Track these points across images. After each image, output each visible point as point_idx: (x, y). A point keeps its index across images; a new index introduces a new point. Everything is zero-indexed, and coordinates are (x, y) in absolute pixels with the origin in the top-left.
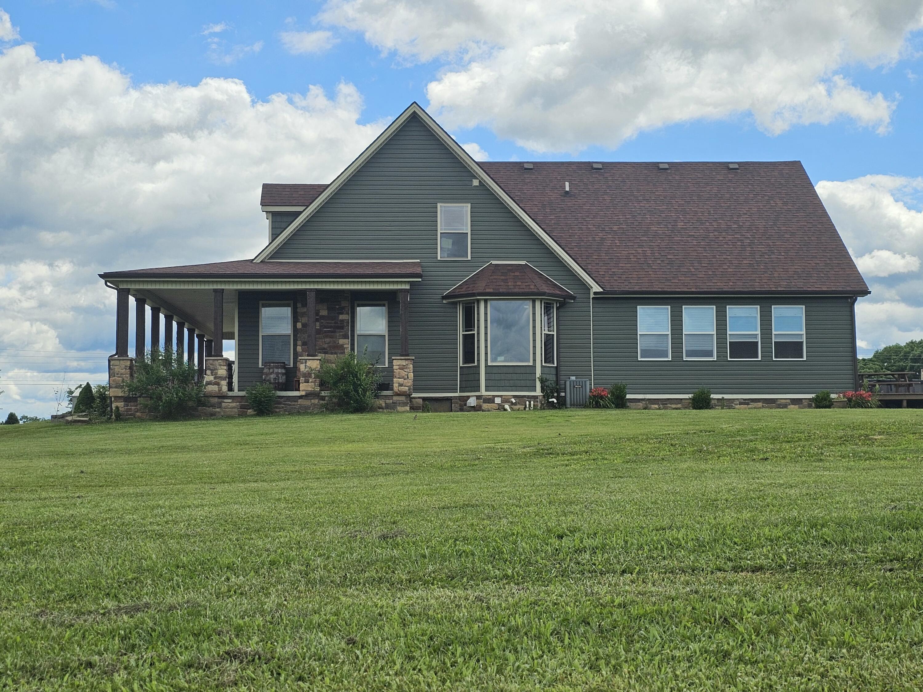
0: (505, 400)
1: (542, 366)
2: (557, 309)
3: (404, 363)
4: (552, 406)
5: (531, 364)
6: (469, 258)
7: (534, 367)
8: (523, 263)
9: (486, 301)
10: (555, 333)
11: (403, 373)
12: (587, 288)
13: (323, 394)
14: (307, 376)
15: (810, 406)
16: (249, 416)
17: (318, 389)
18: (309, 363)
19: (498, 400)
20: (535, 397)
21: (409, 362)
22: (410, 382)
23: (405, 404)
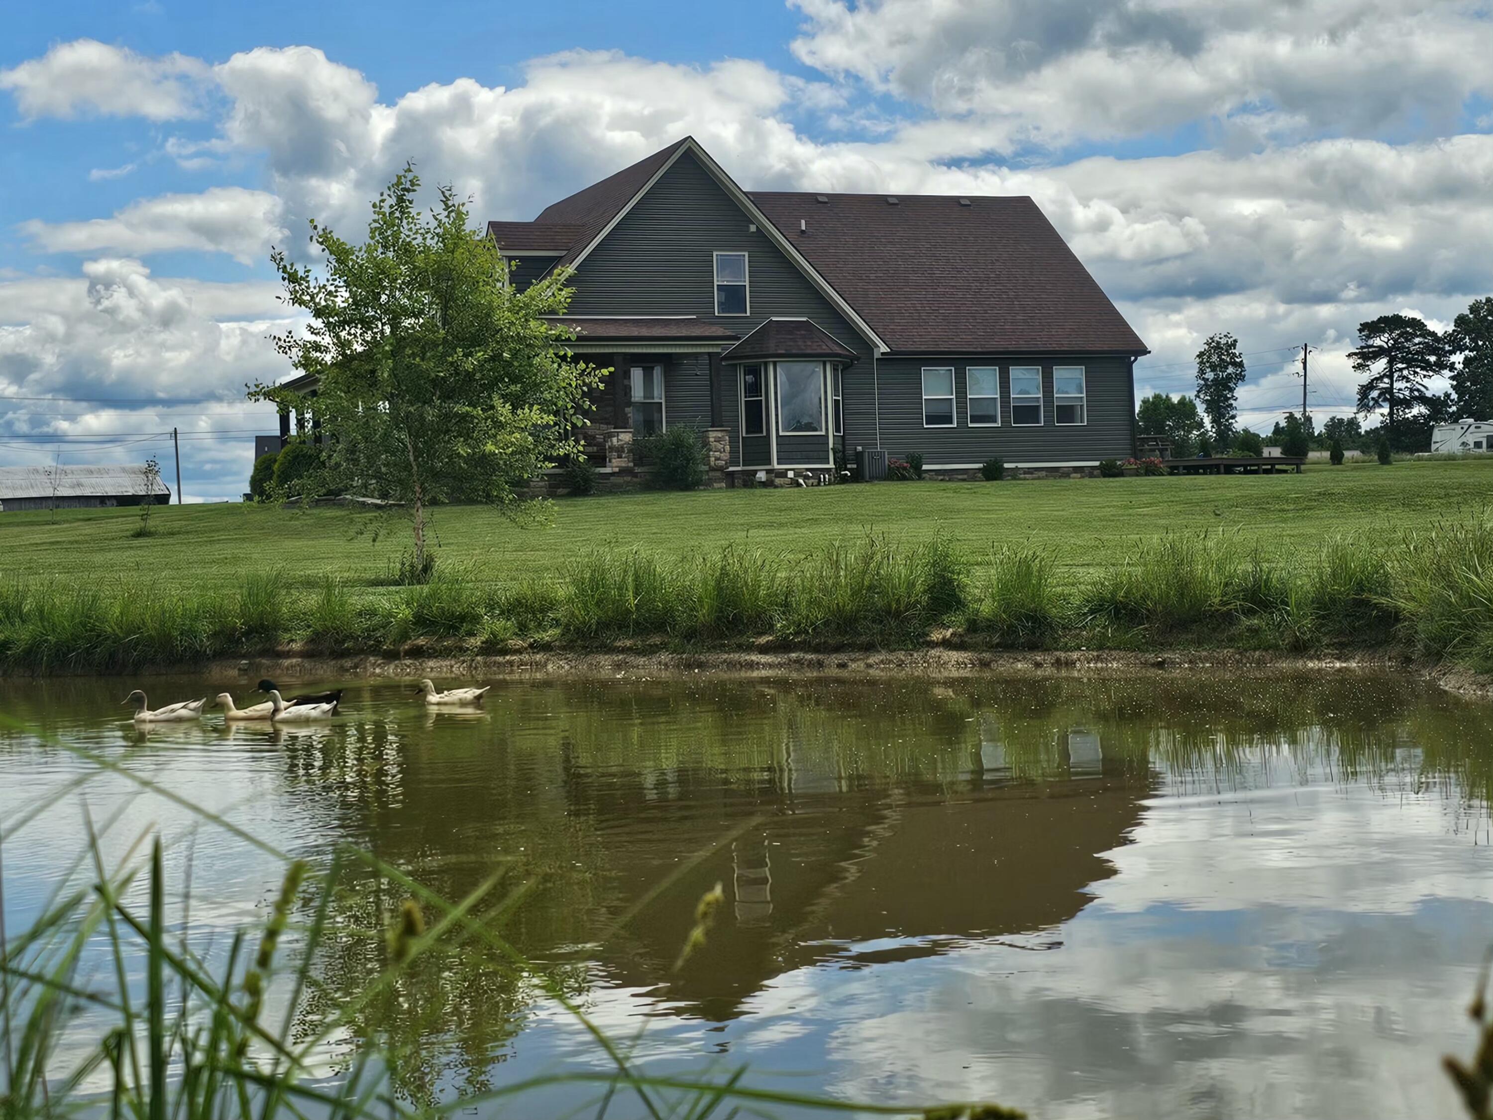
0: (798, 473)
1: (834, 436)
2: (842, 371)
3: (719, 435)
4: (844, 480)
5: (823, 433)
6: (748, 314)
7: (827, 436)
8: (804, 319)
9: (775, 363)
10: (840, 398)
11: (720, 446)
12: (869, 347)
13: (637, 470)
14: (619, 450)
15: (1091, 476)
16: (559, 496)
17: (631, 464)
18: (622, 436)
19: (791, 474)
20: (828, 470)
21: (723, 434)
22: (726, 456)
23: (719, 480)
